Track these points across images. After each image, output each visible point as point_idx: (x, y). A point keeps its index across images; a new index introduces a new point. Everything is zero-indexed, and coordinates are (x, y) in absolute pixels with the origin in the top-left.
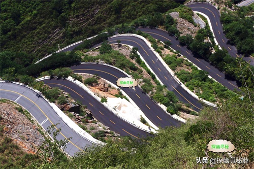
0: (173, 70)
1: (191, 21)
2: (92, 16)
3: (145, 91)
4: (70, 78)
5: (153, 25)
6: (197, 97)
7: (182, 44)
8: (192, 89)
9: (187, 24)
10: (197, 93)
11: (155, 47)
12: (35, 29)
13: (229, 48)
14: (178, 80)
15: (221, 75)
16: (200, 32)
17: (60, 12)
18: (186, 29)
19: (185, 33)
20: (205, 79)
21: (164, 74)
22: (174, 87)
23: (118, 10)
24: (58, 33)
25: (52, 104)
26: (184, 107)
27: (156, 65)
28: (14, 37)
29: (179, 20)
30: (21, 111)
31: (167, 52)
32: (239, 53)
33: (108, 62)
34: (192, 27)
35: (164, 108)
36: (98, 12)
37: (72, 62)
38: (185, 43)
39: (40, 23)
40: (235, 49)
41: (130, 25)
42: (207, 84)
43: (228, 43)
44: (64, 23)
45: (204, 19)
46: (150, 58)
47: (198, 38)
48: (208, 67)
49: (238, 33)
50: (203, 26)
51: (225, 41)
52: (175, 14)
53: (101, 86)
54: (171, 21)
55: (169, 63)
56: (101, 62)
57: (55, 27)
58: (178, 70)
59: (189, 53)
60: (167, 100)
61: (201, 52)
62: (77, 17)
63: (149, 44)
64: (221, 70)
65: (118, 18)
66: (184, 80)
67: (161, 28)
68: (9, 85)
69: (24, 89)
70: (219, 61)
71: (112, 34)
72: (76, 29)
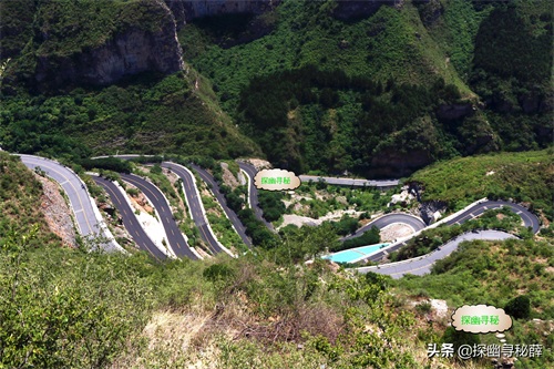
0: (206, 210)
1: (236, 176)
2: (156, 138)
3: (175, 218)
4: (116, 183)
5: (203, 167)
6: (216, 240)
7: (221, 191)
8: (215, 231)
9: (231, 176)
10: (218, 237)
11: (198, 185)
12: (103, 129)
13: (257, 209)
14: (207, 220)
15: (243, 229)
16: (240, 187)
17: (131, 125)
18: (229, 181)
19: (226, 183)
20: (228, 227)
21: (197, 210)
22: (201, 224)
23: (179, 143)
24: (122, 141)
25: (91, 199)
26: (203, 244)
27: (193, 200)
28: (83, 129)
29: (227, 170)
30: (62, 194)
31: (206, 192)
32: (263, 216)
33: (154, 181)
34: (234, 181)
35: (186, 239)
36: (162, 137)
37: (124, 169)
38: (224, 191)
39: (110, 127)
40: (261, 212)
41: (185, 158)
42: (229, 232)
43: (258, 205)
44: (130, 134)
45: (246, 178)
46: (191, 192)
47: (236, 191)
48: (235, 219)
49: (268, 201)
50: (243, 183)
51: (256, 202)
52: (224, 165)
53: (140, 199)
54: (219, 169)
55: (204, 203)
56: (148, 179)
57: (121, 135)
58: (210, 211)
59: (224, 201)
60: (191, 232)
61: (234, 204)
62: (143, 134)
63: (194, 181)
64: (244, 225)
65: (177, 148)
66: (212, 222)
67: (209, 171)
68: (61, 168)
69: (73, 177)
70: (245, 217)
71: (167, 159)
72: (138, 144)
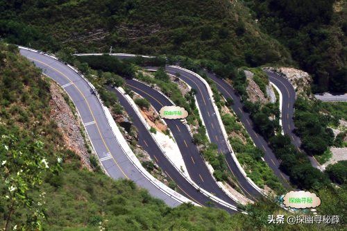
0: (228, 133)
1: (263, 90)
2: (147, 34)
3: (195, 142)
4: (121, 90)
5: (220, 75)
6: (245, 174)
7: (246, 109)
8: (241, 163)
9: (257, 90)
10: (246, 170)
11: (217, 101)
12: (76, 17)
13: (293, 137)
14: (230, 147)
15: (276, 163)
16: (269, 105)
17: (113, 13)
18: (254, 95)
19: (253, 100)
20: (258, 159)
21: (216, 132)
22: (223, 153)
23: (179, 41)
24: (99, 35)
25: (105, 109)
26: (230, 178)
27: (211, 119)
28: (49, 15)
29: (252, 82)
30: (67, 99)
31: (226, 110)
32: (302, 147)
33: (164, 90)
34: (261, 96)
35: (212, 170)
36: (156, 31)
38: (249, 109)
39: (85, 15)
40: (299, 142)
42: (259, 165)
43: (294, 131)
44: (112, 26)
45: (277, 94)
46: (207, 108)
47: (264, 111)
48: (265, 148)
49: (309, 126)
50: (273, 101)
51: (291, 127)
52: (249, 74)
53: (150, 113)
54: (243, 79)
55: (226, 124)
56: (156, 88)
57: (100, 27)
58: (233, 134)
59: (249, 123)
60: (217, 162)
61: (264, 127)
62: (130, 27)
63: (211, 94)
64: (278, 157)
65: (175, 49)
66: (237, 150)
67: (228, 81)
70: (279, 146)
71: (172, 63)
72: (122, 39)
